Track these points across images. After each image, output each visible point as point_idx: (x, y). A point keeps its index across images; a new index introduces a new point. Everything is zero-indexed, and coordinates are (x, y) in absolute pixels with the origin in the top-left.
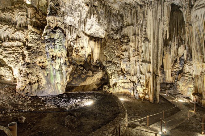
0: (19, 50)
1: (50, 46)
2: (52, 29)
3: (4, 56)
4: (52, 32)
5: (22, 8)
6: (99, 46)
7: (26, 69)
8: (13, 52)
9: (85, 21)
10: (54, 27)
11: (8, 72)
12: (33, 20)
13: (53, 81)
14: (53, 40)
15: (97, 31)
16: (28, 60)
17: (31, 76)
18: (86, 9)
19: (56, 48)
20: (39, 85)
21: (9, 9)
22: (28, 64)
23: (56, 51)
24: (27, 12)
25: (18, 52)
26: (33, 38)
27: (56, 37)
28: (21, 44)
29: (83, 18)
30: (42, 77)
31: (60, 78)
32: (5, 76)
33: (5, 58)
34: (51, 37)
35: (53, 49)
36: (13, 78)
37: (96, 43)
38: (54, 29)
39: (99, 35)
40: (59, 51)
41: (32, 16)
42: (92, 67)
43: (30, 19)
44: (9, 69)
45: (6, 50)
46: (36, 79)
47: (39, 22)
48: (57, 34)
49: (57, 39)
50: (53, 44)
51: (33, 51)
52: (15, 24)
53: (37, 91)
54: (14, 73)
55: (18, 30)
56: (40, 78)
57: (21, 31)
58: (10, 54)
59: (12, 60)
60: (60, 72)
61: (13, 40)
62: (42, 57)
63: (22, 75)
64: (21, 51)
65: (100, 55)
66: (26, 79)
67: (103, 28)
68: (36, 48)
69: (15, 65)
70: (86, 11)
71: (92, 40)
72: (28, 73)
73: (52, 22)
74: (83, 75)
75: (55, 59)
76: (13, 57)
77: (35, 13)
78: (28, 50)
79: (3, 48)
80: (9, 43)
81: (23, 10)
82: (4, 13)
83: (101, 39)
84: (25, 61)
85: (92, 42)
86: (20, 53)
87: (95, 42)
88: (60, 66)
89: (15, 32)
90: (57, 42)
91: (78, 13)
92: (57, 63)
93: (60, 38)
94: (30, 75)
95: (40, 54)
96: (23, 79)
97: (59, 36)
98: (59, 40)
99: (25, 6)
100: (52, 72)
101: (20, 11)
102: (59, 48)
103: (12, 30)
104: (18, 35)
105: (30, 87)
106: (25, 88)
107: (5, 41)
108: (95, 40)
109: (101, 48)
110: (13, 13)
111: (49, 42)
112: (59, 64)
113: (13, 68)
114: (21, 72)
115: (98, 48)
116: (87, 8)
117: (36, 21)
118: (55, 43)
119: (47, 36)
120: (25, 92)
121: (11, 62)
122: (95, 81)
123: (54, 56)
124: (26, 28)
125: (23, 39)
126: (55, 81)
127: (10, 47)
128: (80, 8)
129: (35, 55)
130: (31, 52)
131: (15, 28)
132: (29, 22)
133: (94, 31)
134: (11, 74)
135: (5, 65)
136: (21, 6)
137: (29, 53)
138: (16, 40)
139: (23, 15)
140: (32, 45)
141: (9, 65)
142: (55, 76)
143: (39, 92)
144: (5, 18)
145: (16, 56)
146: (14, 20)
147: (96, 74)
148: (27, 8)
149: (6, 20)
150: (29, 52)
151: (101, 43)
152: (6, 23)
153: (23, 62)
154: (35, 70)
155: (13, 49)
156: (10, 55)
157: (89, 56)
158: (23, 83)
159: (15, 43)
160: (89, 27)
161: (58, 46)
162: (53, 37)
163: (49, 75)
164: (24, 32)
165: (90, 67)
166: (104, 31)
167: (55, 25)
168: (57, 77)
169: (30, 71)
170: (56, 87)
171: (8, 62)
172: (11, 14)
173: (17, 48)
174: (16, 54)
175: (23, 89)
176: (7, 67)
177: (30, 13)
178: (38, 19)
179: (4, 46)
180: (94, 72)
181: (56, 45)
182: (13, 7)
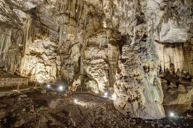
0: (101, 66)
1: (142, 57)
2: (141, 38)
3: (92, 72)
4: (142, 41)
5: (103, 31)
6: (181, 52)
7: (125, 83)
8: (97, 68)
9: (159, 27)
10: (143, 36)
11: (95, 85)
12: (111, 39)
13: (152, 99)
14: (144, 50)
15: (174, 36)
16: (125, 74)
17: (130, 92)
18: (160, 15)
19: (149, 58)
20: (139, 104)
21: (94, 35)
22: (126, 77)
23: (150, 61)
24: (106, 34)
25: (101, 67)
26: (127, 50)
27: (147, 46)
28: (103, 60)
29: (156, 26)
30: (141, 93)
31: (158, 96)
32: (93, 89)
33: (92, 74)
34: (142, 47)
35: (146, 59)
36: (98, 90)
37: (176, 49)
38: (143, 38)
39: (178, 40)
40: (152, 61)
41: (110, 36)
42: (180, 80)
43: (109, 39)
44: (95, 82)
45: (93, 67)
46: (135, 96)
47: (115, 40)
48: (147, 43)
49: (148, 47)
50: (145, 53)
51: (128, 64)
52: (98, 45)
53: (138, 111)
54: (99, 86)
55: (101, 50)
56: (140, 94)
57: (103, 50)
58: (96, 69)
59: (97, 75)
60: (156, 87)
61: (98, 58)
62: (138, 69)
63: (121, 90)
64: (103, 67)
65: (183, 64)
66: (125, 95)
67: (184, 30)
68: (130, 60)
69: (99, 79)
70: (160, 17)
71: (170, 47)
72: (127, 88)
73: (140, 30)
74: (171, 90)
75: (148, 71)
76: (98, 72)
77: (112, 33)
78: (124, 63)
79: (91, 65)
80: (95, 61)
81: (103, 33)
82: (91, 39)
83: (183, 43)
84: (120, 75)
85: (170, 50)
86: (103, 68)
87: (173, 49)
88: (155, 79)
89: (98, 51)
90: (148, 51)
91: (150, 22)
92: (151, 76)
93: (151, 46)
94: (129, 90)
95: (136, 66)
96: (122, 95)
97: (149, 44)
98: (150, 48)
99: (105, 30)
100: (147, 88)
101: (102, 34)
102: (152, 58)
103: (96, 50)
104: (101, 53)
105: (130, 104)
106: (125, 106)
107: (92, 60)
108: (173, 46)
109: (184, 54)
110: (97, 38)
111: (140, 52)
112: (154, 77)
113: (98, 82)
114: (119, 87)
115: (180, 55)
116: (161, 13)
117: (113, 39)
118: (146, 52)
119: (137, 47)
120: (126, 110)
121: (96, 76)
122: (189, 100)
123: (146, 68)
124: (106, 46)
125: (104, 57)
126: (153, 100)
127: (95, 64)
128: (153, 16)
129: (132, 67)
130: (127, 64)
131: (99, 48)
132: (108, 42)
133: (171, 36)
134: (97, 87)
135: (92, 79)
136: (102, 30)
137: (125, 66)
138: (99, 58)
139: (103, 37)
140: (127, 57)
141: (96, 79)
142: (152, 92)
143: (142, 114)
144: (92, 42)
145: (100, 71)
146: (98, 42)
147: (191, 89)
148: (106, 31)
149: (93, 44)
150: (125, 64)
151: (183, 49)
152: (93, 46)
153: (119, 76)
154: (133, 85)
155: (98, 65)
156: (95, 71)
157: (172, 66)
158: (123, 99)
159: (99, 61)
160: (163, 34)
161: (150, 55)
162: (143, 46)
163: (145, 90)
164: (105, 50)
165: (178, 80)
166: (186, 33)
167: (143, 33)
168: (155, 93)
169: (129, 86)
170: (156, 108)
171: (95, 77)
172: (96, 38)
173: (100, 64)
174: (100, 69)
175: (123, 106)
176: (94, 81)
177: (108, 34)
178: (114, 38)
179: (91, 63)
180: (187, 87)
181: (148, 54)
182: (96, 32)
